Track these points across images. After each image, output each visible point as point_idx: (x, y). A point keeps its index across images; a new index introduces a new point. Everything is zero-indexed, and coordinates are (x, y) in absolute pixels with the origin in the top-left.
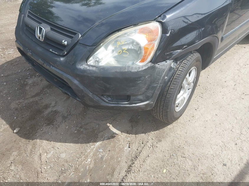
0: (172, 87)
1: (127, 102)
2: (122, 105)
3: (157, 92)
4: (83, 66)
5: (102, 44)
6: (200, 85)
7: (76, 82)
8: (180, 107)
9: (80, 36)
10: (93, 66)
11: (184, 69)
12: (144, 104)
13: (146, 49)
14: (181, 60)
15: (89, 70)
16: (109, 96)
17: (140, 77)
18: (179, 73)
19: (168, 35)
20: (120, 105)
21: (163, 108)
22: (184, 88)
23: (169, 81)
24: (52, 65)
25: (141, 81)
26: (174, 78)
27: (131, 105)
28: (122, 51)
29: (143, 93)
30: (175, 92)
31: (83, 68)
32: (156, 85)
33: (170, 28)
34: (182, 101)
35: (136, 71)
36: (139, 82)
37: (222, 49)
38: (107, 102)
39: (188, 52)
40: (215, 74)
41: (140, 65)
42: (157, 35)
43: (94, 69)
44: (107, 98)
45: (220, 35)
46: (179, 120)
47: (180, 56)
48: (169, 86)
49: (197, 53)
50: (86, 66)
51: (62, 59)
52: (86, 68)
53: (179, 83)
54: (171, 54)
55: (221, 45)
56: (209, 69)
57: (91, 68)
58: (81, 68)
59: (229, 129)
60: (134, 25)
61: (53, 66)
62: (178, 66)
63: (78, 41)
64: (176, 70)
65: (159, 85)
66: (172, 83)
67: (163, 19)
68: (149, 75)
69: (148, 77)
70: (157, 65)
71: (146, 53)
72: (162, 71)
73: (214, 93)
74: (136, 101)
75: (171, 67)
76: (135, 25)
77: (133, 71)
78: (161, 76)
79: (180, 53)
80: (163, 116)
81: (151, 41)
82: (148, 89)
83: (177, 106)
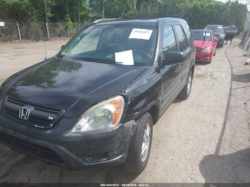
0: (137, 141)
1: (105, 158)
2: (102, 162)
3: (128, 146)
4: (69, 134)
5: (83, 115)
6: (154, 138)
7: (62, 148)
8: (144, 158)
9: (64, 111)
10: (77, 133)
11: (143, 125)
12: (120, 158)
13: (116, 114)
14: (139, 119)
15: (74, 136)
16: (90, 156)
17: (115, 135)
18: (140, 129)
19: (129, 103)
20: (100, 162)
21: (133, 160)
22: (145, 141)
23: (134, 135)
24: (37, 138)
25: (115, 139)
26: (137, 133)
27: (109, 161)
28: (99, 118)
29: (118, 148)
30: (140, 144)
31: (69, 135)
32: (126, 140)
33: (129, 98)
34: (145, 152)
35: (111, 130)
36: (114, 139)
37: (163, 108)
38: (89, 162)
39: (143, 113)
40: (163, 128)
41: (113, 126)
42: (122, 104)
43: (78, 135)
44: (88, 158)
45: (160, 99)
46: (145, 170)
47: (138, 117)
48: (135, 140)
49: (148, 113)
50: (71, 134)
51: (48, 132)
52: (72, 135)
53: (141, 136)
54: (133, 116)
55: (162, 106)
56: (157, 125)
57: (76, 135)
58: (67, 135)
59: (184, 168)
60: (105, 99)
61: (39, 139)
62: (138, 124)
63: (63, 115)
64: (137, 127)
65: (128, 140)
66: (136, 137)
67: (124, 93)
68: (121, 133)
69: (120, 135)
70: (125, 125)
71: (116, 117)
72: (129, 128)
73: (166, 143)
74: (112, 156)
75: (134, 125)
76: (107, 99)
77: (109, 131)
78: (129, 132)
79: (138, 114)
80: (133, 167)
81: (118, 108)
82: (121, 144)
83: (142, 158)
